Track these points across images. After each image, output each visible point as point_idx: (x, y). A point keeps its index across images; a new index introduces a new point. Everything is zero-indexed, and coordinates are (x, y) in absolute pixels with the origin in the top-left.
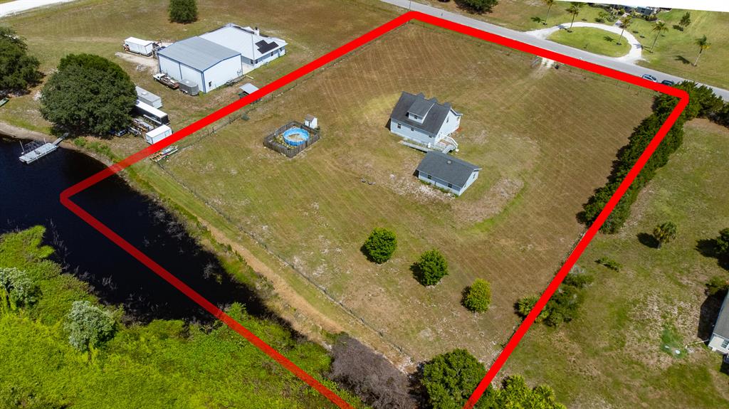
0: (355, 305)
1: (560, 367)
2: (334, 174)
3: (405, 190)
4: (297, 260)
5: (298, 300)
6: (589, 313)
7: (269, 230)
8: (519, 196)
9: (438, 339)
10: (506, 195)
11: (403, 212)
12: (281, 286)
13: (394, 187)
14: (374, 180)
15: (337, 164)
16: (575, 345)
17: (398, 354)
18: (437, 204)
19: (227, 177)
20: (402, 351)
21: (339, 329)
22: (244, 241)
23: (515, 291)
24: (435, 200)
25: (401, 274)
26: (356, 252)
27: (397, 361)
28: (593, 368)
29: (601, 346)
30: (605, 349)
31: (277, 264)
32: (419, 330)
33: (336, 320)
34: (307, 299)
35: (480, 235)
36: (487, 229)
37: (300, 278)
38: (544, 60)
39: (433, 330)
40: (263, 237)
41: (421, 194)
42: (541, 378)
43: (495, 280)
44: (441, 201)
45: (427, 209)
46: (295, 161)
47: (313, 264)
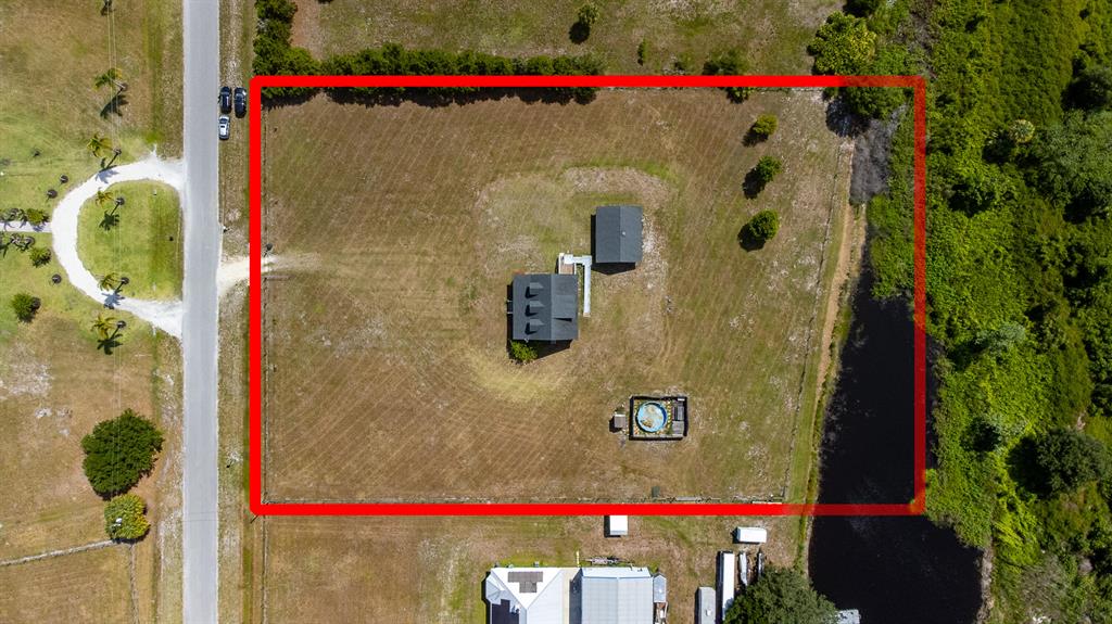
0: (822, 212)
1: (779, 47)
2: (679, 341)
3: (660, 263)
4: (810, 285)
5: (843, 254)
6: (708, 48)
7: (792, 333)
8: (593, 164)
9: (812, 137)
10: (602, 175)
11: (689, 248)
12: (839, 278)
13: (663, 275)
14: (663, 300)
15: (663, 348)
16: (751, 45)
17: (844, 155)
18: (661, 224)
19: (755, 426)
20: (840, 153)
21: (848, 207)
22: (817, 342)
23: (723, 110)
24: (657, 229)
25: (767, 200)
26: (767, 250)
27: (848, 153)
28: (765, 25)
29: (738, 27)
30: (740, 24)
31: (822, 297)
32: (813, 154)
33: (843, 217)
34: (838, 249)
35: (674, 168)
36: (662, 167)
37: (823, 269)
38: (264, 270)
39: (806, 144)
40: (803, 332)
41: (656, 246)
42: (798, 55)
43: (721, 129)
44: (655, 223)
45: (671, 230)
46: (686, 389)
47: (806, 270)
